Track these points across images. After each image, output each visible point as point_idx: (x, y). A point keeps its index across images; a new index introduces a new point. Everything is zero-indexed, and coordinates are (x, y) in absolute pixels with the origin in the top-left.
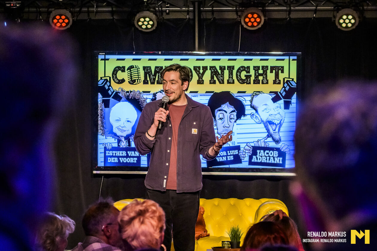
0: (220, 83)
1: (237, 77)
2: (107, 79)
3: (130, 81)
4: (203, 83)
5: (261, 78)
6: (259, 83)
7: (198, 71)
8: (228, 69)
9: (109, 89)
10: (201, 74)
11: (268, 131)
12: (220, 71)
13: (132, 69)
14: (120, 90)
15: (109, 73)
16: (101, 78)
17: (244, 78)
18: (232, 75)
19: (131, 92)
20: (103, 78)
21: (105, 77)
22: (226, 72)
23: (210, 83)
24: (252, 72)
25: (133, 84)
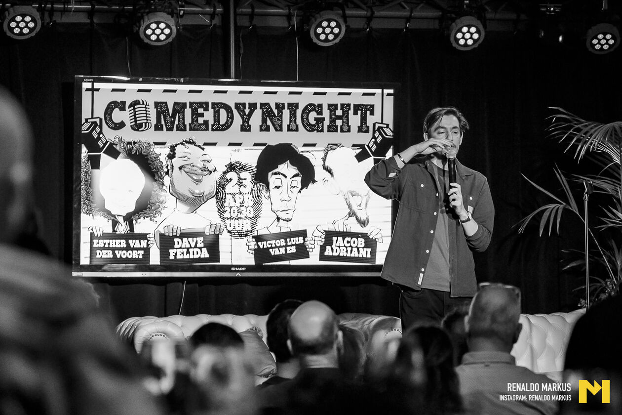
0: (276, 130)
1: (303, 121)
2: (95, 122)
3: (134, 125)
4: (249, 130)
5: (339, 123)
6: (336, 131)
7: (242, 111)
8: (288, 108)
9: (99, 138)
10: (246, 116)
11: (350, 206)
12: (276, 111)
13: (136, 107)
14: (117, 140)
15: (100, 112)
16: (87, 120)
17: (312, 122)
18: (295, 117)
19: (135, 143)
20: (89, 120)
21: (92, 118)
22: (286, 113)
23: (261, 130)
24: (326, 114)
25: (138, 130)
